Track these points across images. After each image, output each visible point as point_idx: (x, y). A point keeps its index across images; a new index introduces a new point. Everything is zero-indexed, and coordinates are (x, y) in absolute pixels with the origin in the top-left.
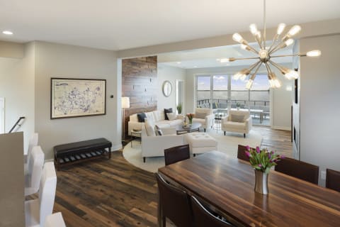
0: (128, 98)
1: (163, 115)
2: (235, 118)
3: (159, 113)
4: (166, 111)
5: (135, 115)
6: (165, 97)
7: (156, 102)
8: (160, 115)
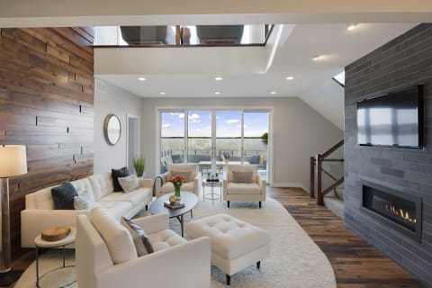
0: (24, 148)
1: (110, 183)
2: (239, 177)
3: (101, 179)
4: (116, 175)
5: (47, 191)
6: (110, 147)
7: (92, 155)
8: (104, 184)
